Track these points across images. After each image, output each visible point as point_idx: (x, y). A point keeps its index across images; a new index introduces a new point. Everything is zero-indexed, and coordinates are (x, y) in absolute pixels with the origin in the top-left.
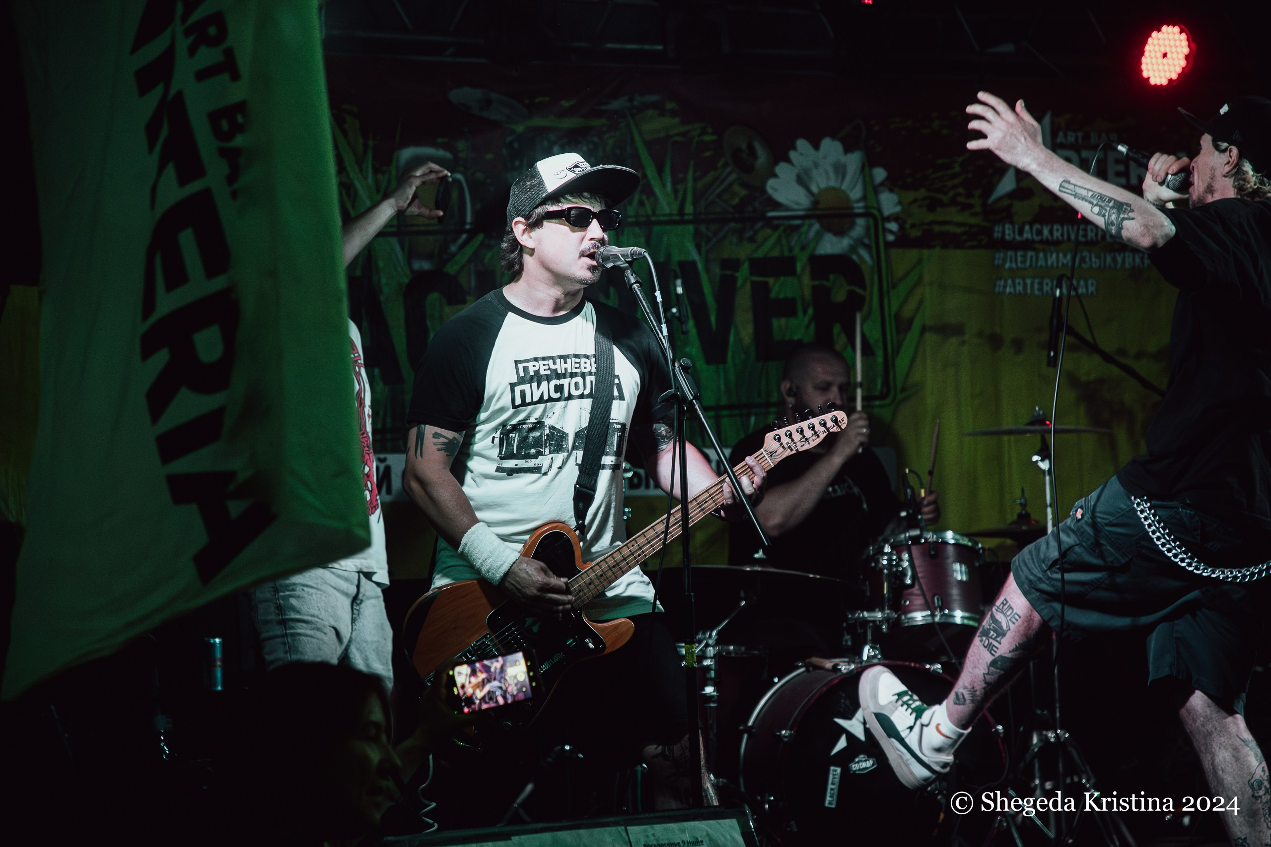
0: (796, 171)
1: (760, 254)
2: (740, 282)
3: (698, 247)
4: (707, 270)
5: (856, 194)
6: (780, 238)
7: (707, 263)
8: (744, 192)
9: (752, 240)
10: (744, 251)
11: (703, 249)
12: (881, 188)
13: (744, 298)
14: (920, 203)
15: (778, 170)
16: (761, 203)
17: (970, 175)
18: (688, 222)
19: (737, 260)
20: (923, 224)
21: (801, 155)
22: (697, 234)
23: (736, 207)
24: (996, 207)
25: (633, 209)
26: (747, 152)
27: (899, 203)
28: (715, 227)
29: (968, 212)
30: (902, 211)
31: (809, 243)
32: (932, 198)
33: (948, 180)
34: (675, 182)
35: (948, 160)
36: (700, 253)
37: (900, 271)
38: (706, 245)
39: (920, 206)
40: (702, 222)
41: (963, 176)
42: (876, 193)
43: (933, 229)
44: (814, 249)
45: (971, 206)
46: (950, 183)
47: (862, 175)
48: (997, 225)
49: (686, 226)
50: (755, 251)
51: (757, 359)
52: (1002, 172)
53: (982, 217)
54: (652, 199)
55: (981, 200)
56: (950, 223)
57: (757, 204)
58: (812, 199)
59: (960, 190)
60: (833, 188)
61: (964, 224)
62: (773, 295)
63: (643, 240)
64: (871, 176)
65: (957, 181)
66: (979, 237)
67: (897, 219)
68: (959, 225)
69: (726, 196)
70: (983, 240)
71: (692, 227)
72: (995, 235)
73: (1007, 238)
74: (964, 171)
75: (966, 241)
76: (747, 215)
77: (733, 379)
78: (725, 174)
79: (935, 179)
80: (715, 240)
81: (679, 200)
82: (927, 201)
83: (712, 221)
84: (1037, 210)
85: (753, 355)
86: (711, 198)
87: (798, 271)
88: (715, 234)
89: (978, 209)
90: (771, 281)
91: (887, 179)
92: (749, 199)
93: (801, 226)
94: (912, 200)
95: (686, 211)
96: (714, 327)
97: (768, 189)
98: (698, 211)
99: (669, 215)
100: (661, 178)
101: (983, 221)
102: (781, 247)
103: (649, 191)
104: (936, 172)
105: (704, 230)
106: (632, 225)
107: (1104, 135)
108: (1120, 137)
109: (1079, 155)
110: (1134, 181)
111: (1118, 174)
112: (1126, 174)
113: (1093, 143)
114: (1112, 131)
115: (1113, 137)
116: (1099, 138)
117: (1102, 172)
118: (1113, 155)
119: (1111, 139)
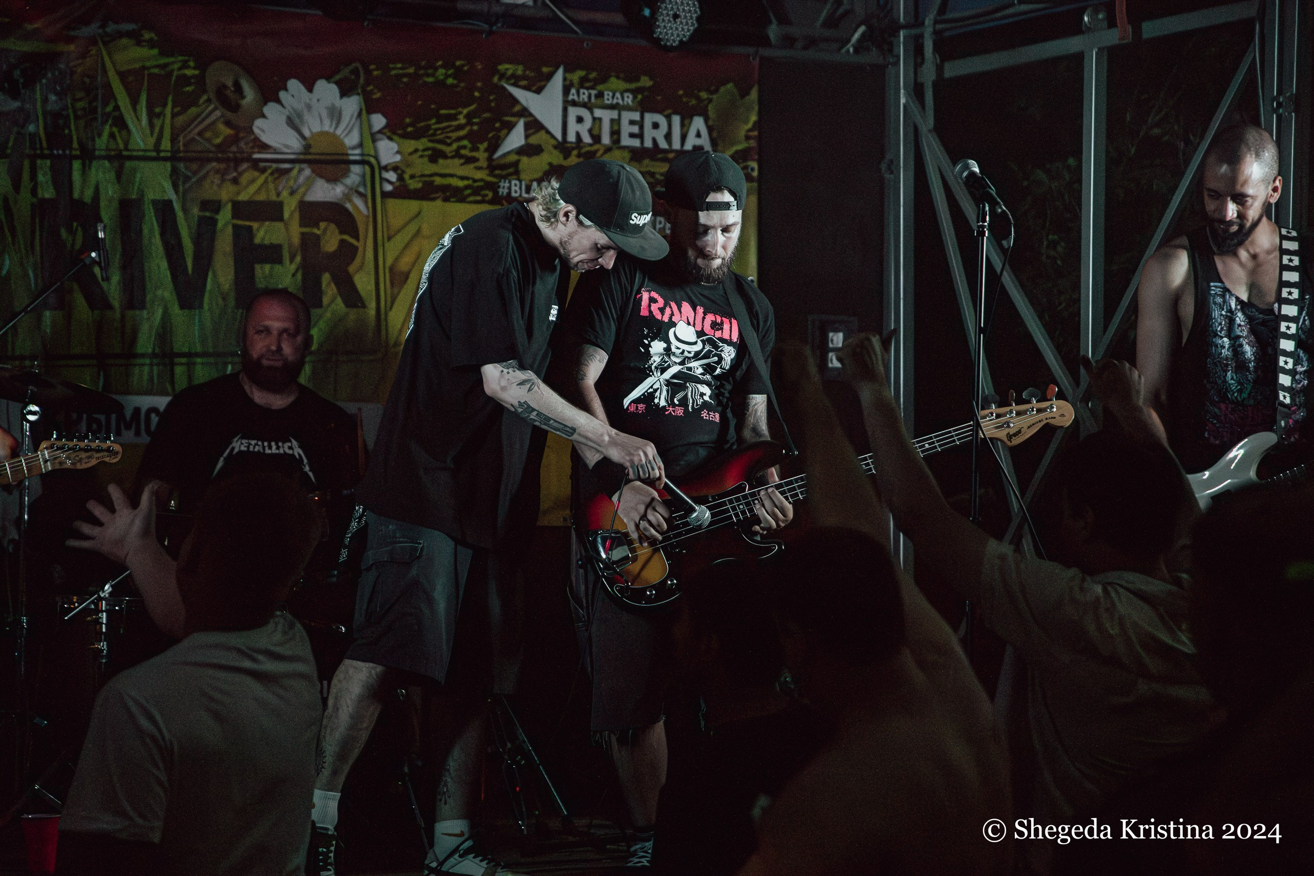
0: (286, 113)
1: (243, 197)
2: (220, 225)
3: (175, 186)
4: (185, 210)
5: (352, 139)
6: (266, 181)
7: (184, 201)
8: (228, 131)
9: (235, 181)
11: (181, 188)
12: (379, 136)
13: (224, 243)
14: (420, 153)
15: (266, 110)
16: (246, 144)
17: (475, 128)
18: (165, 159)
19: (219, 202)
20: (423, 176)
21: (293, 96)
22: (174, 172)
23: (218, 146)
24: (503, 162)
25: (102, 142)
26: (233, 89)
27: (398, 152)
28: (194, 166)
29: (472, 166)
30: (401, 161)
31: (299, 187)
32: (433, 149)
33: (451, 131)
34: (151, 115)
35: (453, 112)
36: (177, 192)
37: (396, 222)
38: (184, 183)
39: (421, 156)
40: (180, 159)
41: (468, 128)
42: (374, 141)
43: (433, 181)
44: (304, 194)
45: (475, 160)
46: (454, 135)
47: (358, 121)
48: (503, 181)
49: (161, 162)
50: (238, 194)
51: (237, 306)
52: (510, 127)
53: (487, 172)
54: (124, 133)
55: (486, 155)
56: (451, 176)
57: (242, 144)
58: (304, 143)
59: (465, 142)
60: (327, 133)
61: (467, 178)
62: (257, 240)
63: (112, 175)
64: (369, 121)
65: (462, 133)
66: (483, 192)
67: (395, 169)
68: (462, 178)
69: (208, 134)
70: (487, 195)
71: (168, 165)
72: (501, 190)
73: (513, 195)
74: (469, 123)
75: (469, 195)
76: (231, 155)
77: (208, 323)
78: (207, 111)
79: (436, 130)
80: (194, 180)
81: (155, 135)
82: (430, 152)
83: (191, 160)
84: (547, 167)
85: (232, 303)
86: (191, 135)
87: (286, 215)
88: (195, 173)
89: (483, 163)
90: (255, 225)
91: (384, 128)
92: (234, 140)
93: (290, 170)
94: (411, 150)
95: (162, 147)
96: (190, 271)
97: (255, 130)
98: (176, 147)
99: (144, 151)
100: (135, 111)
101: (488, 175)
102: (268, 191)
103: (121, 123)
104: (438, 122)
105: (182, 169)
106: (100, 158)
107: (618, 95)
108: (635, 97)
109: (592, 113)
110: (648, 144)
111: (632, 135)
112: (640, 136)
113: (606, 102)
114: (627, 91)
115: (628, 97)
116: (613, 97)
117: (616, 134)
118: (627, 116)
119: (626, 99)
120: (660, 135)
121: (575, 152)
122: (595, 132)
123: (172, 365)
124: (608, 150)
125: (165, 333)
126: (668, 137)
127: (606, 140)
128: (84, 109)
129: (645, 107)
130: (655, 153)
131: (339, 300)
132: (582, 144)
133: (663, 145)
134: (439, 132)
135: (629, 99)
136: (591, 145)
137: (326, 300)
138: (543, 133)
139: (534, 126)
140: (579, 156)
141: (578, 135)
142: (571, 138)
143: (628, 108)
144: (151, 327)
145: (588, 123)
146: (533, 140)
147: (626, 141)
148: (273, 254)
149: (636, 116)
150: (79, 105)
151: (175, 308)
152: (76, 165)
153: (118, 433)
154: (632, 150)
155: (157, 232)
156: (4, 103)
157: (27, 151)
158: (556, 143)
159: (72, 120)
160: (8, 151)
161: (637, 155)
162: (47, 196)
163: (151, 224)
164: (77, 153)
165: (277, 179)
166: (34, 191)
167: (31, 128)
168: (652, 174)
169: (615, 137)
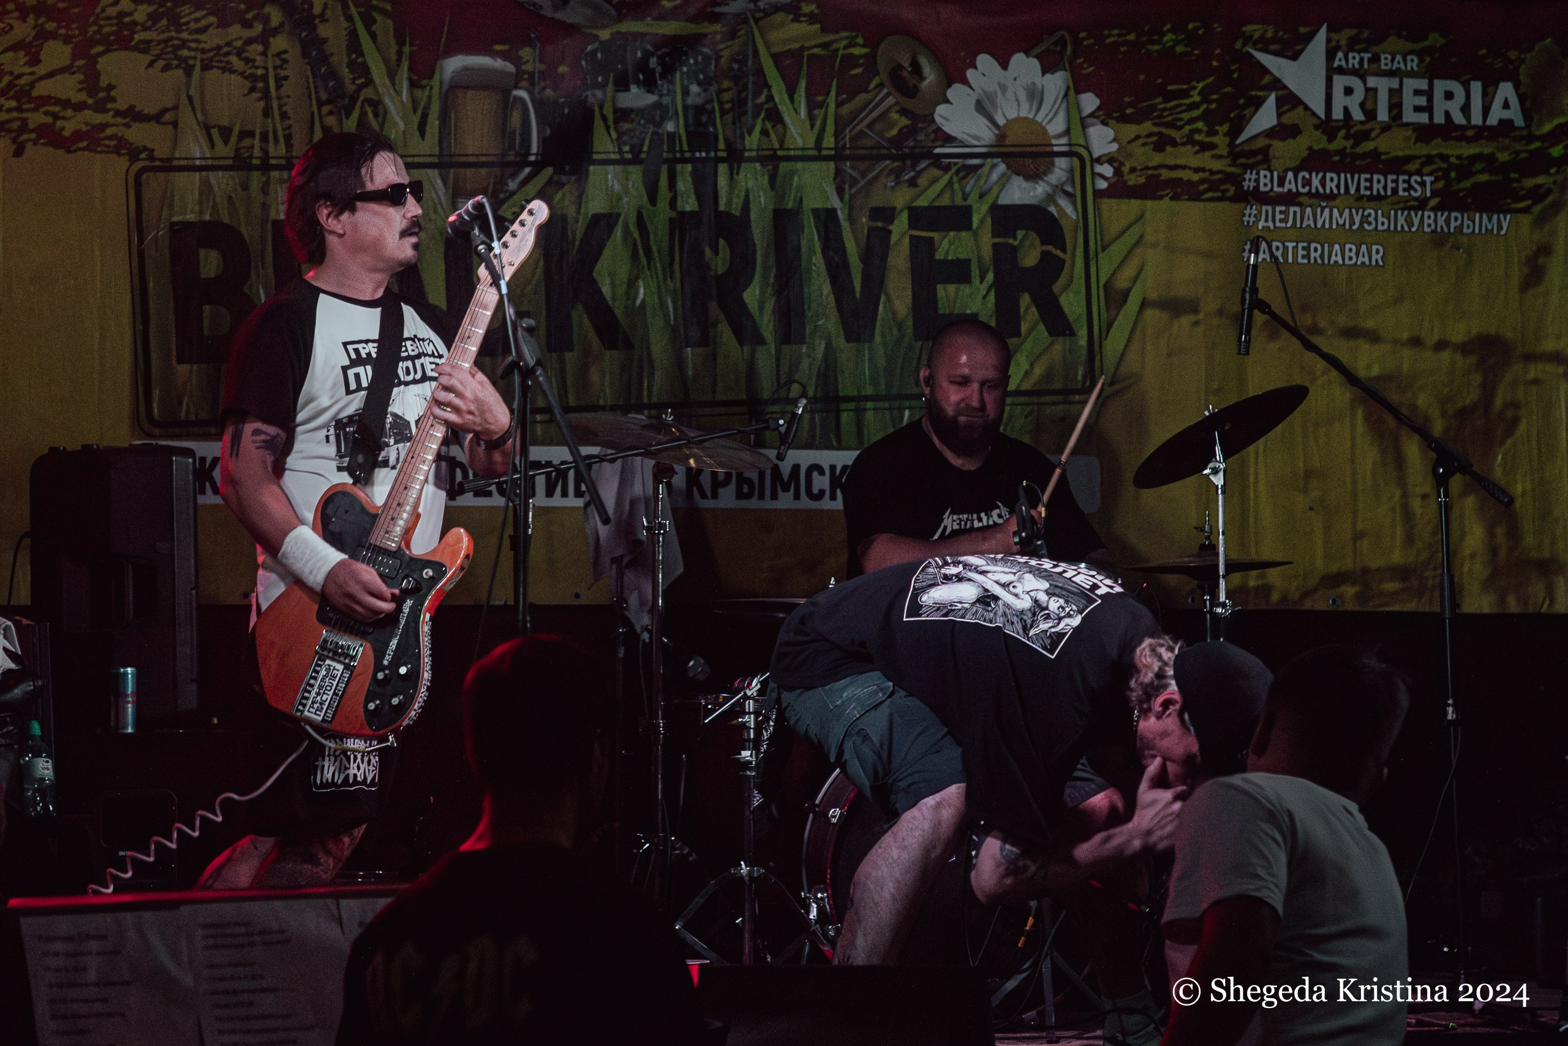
0: (974, 97)
1: (923, 202)
2: (894, 238)
3: (840, 192)
4: (852, 220)
5: (1056, 127)
6: (950, 183)
7: (851, 208)
8: (904, 121)
9: (912, 183)
10: (901, 198)
11: (847, 197)
12: (1090, 120)
13: (899, 258)
14: (1142, 140)
15: (950, 93)
16: (927, 135)
17: (1213, 106)
18: (828, 158)
19: (893, 209)
20: (1147, 168)
21: (983, 74)
22: (838, 173)
23: (891, 140)
24: (1246, 148)
25: (752, 141)
26: (910, 69)
27: (1114, 140)
28: (863, 165)
29: (1207, 154)
30: (1119, 150)
31: (990, 189)
32: (1160, 133)
33: (1184, 112)
34: (812, 106)
35: (1183, 87)
36: (842, 199)
37: (1114, 229)
38: (851, 187)
39: (1144, 144)
40: (847, 158)
41: (1204, 106)
42: (1084, 127)
43: (1160, 175)
44: (997, 197)
45: (1212, 146)
46: (1186, 116)
47: (1065, 101)
48: (1249, 171)
49: (824, 163)
50: (916, 198)
51: (917, 336)
52: (1258, 103)
53: (1228, 161)
54: (779, 127)
55: (1227, 140)
56: (1184, 167)
57: (921, 137)
58: (997, 132)
59: (1200, 125)
60: (1026, 118)
61: (1203, 170)
62: (939, 255)
63: (765, 181)
64: (1078, 104)
65: (1196, 113)
66: (1222, 188)
67: (1111, 160)
68: (1197, 170)
69: (878, 127)
70: (1227, 190)
71: (832, 165)
72: (1246, 184)
73: (1262, 188)
74: (1205, 99)
75: (1206, 191)
76: (907, 150)
77: (881, 362)
78: (879, 98)
79: (1165, 109)
80: (862, 183)
81: (816, 129)
82: (1154, 139)
83: (862, 158)
84: (1305, 153)
85: (909, 331)
86: (859, 128)
87: (975, 225)
88: (864, 175)
89: (1223, 150)
90: (936, 236)
91: (1099, 108)
92: (911, 131)
93: (981, 166)
94: (1132, 136)
95: (825, 145)
96: (858, 295)
97: (937, 118)
98: (841, 143)
99: (803, 149)
100: (792, 101)
101: (1230, 165)
102: (953, 191)
103: (775, 117)
104: (1166, 101)
105: (849, 170)
106: (750, 160)
107: (1399, 58)
108: (1421, 60)
109: (1365, 83)
110: (1439, 119)
111: (1417, 109)
112: (1429, 109)
113: (1383, 67)
114: (1411, 52)
115: (1412, 60)
116: (1392, 61)
117: (1395, 107)
118: (1411, 85)
119: (1409, 63)
120: (1454, 107)
121: (1342, 133)
122: (1369, 106)
123: (838, 412)
124: (1386, 128)
125: (829, 370)
126: (1466, 109)
127: (1383, 115)
128: (732, 101)
129: (1434, 72)
130: (1448, 130)
131: (1041, 327)
132: (1351, 123)
133: (1459, 119)
134: (1165, 114)
135: (1413, 62)
136: (1362, 123)
137: (1024, 328)
138: (1300, 110)
139: (1289, 101)
140: (1346, 137)
141: (1346, 110)
142: (1338, 114)
143: (1412, 74)
144: (810, 366)
145: (1359, 94)
146: (1288, 119)
147: (1409, 116)
148: (959, 271)
149: (1423, 84)
150: (726, 96)
151: (840, 342)
152: (723, 169)
153: (774, 497)
154: (1417, 128)
155: (819, 250)
156: (636, 97)
157: (665, 155)
158: (1318, 122)
159: (718, 115)
160: (643, 156)
161: (1425, 133)
162: (688, 208)
163: (810, 238)
164: (724, 154)
165: (964, 178)
166: (673, 203)
167: (670, 127)
168: (1444, 158)
169: (1395, 112)
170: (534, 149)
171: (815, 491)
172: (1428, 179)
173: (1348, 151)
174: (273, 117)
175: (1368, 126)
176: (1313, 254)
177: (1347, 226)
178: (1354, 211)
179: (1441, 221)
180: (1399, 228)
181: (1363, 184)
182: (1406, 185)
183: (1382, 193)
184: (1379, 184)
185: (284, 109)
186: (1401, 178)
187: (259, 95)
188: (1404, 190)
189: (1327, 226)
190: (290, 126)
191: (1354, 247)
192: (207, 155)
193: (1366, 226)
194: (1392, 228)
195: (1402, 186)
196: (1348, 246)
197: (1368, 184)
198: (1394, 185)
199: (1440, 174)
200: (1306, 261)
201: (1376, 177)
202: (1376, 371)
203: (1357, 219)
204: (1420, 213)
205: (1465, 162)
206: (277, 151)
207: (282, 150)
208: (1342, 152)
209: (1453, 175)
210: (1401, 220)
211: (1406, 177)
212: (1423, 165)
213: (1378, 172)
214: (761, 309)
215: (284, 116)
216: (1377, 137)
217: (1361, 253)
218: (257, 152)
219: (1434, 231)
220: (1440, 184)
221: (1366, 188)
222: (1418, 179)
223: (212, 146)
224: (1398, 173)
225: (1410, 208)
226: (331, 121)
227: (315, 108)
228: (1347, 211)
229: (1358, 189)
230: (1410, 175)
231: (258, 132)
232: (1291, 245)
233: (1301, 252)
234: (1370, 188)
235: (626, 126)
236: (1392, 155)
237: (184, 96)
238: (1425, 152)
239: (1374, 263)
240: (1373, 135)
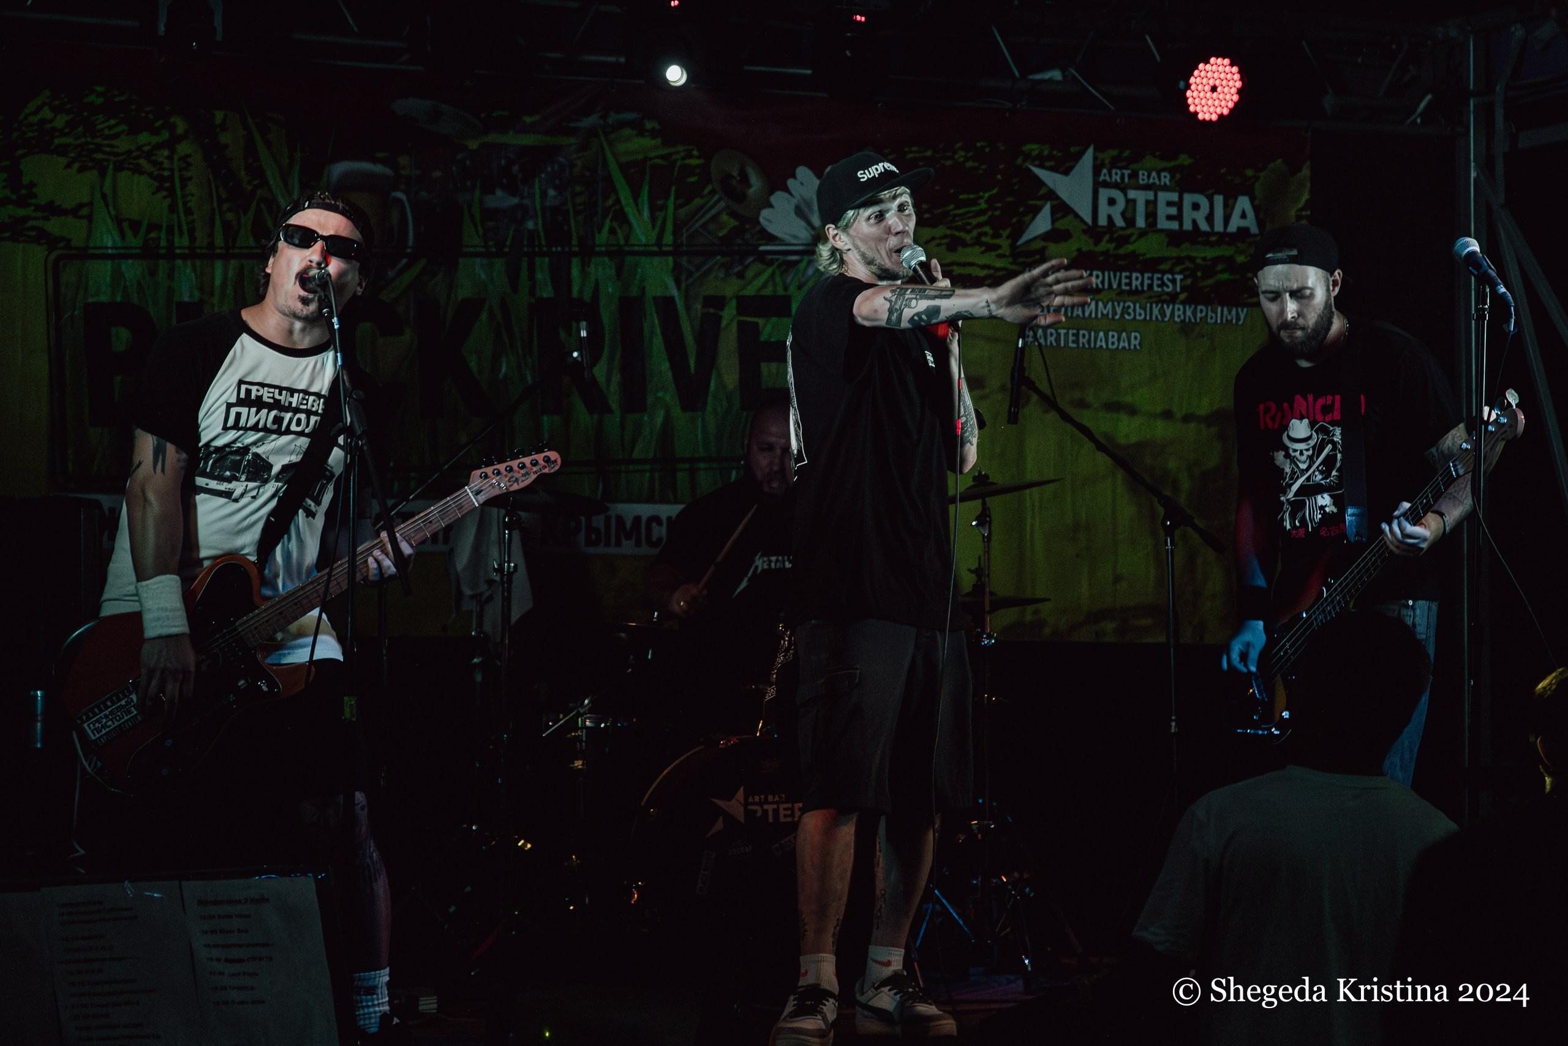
0: (794, 202)
1: (750, 291)
2: (724, 323)
3: (678, 282)
4: (688, 308)
6: (773, 273)
7: (687, 298)
8: (734, 223)
9: (740, 275)
10: (731, 288)
11: (683, 285)
13: (729, 341)
14: (938, 241)
15: (773, 199)
16: (753, 235)
17: (997, 213)
18: (667, 254)
19: (723, 298)
21: (802, 184)
22: (676, 266)
23: (722, 238)
24: (1025, 248)
25: (602, 237)
26: (738, 178)
28: (697, 260)
29: (994, 253)
32: (952, 236)
33: (973, 217)
34: (653, 209)
35: (972, 196)
36: (679, 288)
38: (687, 279)
39: (939, 245)
40: (683, 254)
41: (990, 213)
43: (952, 271)
45: (998, 247)
46: (974, 222)
49: (663, 257)
50: (744, 288)
51: (743, 407)
52: (1036, 210)
53: (1011, 260)
54: (625, 227)
55: (1010, 241)
56: (972, 264)
57: (748, 236)
58: (813, 233)
59: (987, 229)
61: (989, 267)
62: (763, 337)
63: (613, 272)
65: (983, 219)
68: (983, 267)
69: (711, 227)
71: (670, 259)
74: (991, 208)
76: (736, 248)
77: (712, 428)
78: (712, 202)
79: (957, 215)
80: (697, 275)
81: (657, 229)
82: (948, 240)
83: (697, 254)
84: (1075, 254)
85: (737, 402)
86: (693, 229)
88: (698, 268)
89: (1006, 249)
90: (761, 321)
92: (739, 231)
93: (798, 262)
94: (929, 238)
95: (665, 242)
96: (692, 370)
97: (761, 220)
98: (679, 241)
99: (645, 245)
100: (637, 204)
101: (1011, 263)
102: (775, 285)
103: (621, 218)
104: (957, 208)
105: (685, 264)
106: (600, 254)
107: (1154, 174)
108: (1172, 178)
109: (1125, 195)
110: (1188, 226)
111: (1169, 218)
112: (1179, 218)
113: (1141, 182)
114: (1164, 170)
115: (1165, 177)
116: (1149, 177)
117: (1151, 215)
118: (1163, 197)
119: (1163, 179)
120: (1200, 217)
121: (1107, 237)
122: (1129, 215)
123: (675, 471)
124: (1143, 234)
125: (667, 436)
126: (1210, 218)
127: (1141, 222)
128: (584, 203)
129: (1183, 186)
130: (1195, 235)
132: (1114, 229)
133: (1204, 227)
134: (958, 218)
135: (1166, 178)
136: (1122, 229)
138: (1070, 217)
139: (1062, 209)
140: (1110, 241)
141: (1110, 218)
142: (1103, 221)
143: (1165, 188)
144: (651, 432)
145: (1121, 204)
146: (1061, 225)
147: (1163, 224)
149: (1174, 197)
150: (579, 200)
151: (677, 411)
152: (575, 261)
153: (618, 544)
154: (1169, 233)
155: (658, 331)
156: (501, 199)
157: (525, 249)
158: (1085, 227)
159: (572, 215)
160: (506, 250)
161: (1176, 238)
162: (545, 295)
163: (652, 322)
164: (577, 249)
165: (786, 271)
166: (532, 291)
167: (530, 225)
168: (1192, 259)
169: (1151, 220)
170: (411, 242)
171: (654, 538)
172: (1179, 277)
173: (1111, 252)
174: (178, 214)
175: (1129, 231)
176: (1081, 340)
177: (1110, 316)
178: (1116, 303)
179: (1189, 313)
180: (1154, 318)
181: (1124, 281)
182: (1159, 282)
183: (1140, 288)
184: (1137, 280)
185: (189, 205)
186: (1156, 276)
187: (165, 193)
188: (1158, 286)
189: (1093, 316)
190: (193, 221)
191: (1116, 334)
192: (119, 244)
193: (1127, 317)
194: (1148, 318)
195: (1156, 282)
196: (1110, 334)
197: (1127, 281)
198: (1150, 282)
199: (1187, 273)
200: (1074, 345)
201: (1134, 275)
202: (1133, 439)
203: (1119, 311)
204: (1171, 307)
205: (1209, 263)
206: (182, 242)
207: (185, 242)
208: (1106, 253)
209: (1199, 274)
210: (1156, 311)
211: (1160, 276)
212: (1174, 265)
213: (1136, 271)
214: (609, 381)
215: (188, 212)
216: (1135, 241)
217: (1122, 340)
218: (163, 243)
219: (1183, 321)
220: (1189, 281)
221: (1126, 284)
222: (1170, 277)
223: (123, 236)
224: (1154, 271)
225: (1163, 302)
226: (230, 216)
227: (215, 205)
228: (1110, 304)
229: (1119, 284)
230: (1163, 272)
231: (164, 225)
232: (1062, 332)
233: (1071, 338)
234: (1130, 284)
235: (490, 224)
236: (1148, 256)
237: (98, 195)
238: (1174, 255)
239: (1132, 347)
240: (1133, 238)
